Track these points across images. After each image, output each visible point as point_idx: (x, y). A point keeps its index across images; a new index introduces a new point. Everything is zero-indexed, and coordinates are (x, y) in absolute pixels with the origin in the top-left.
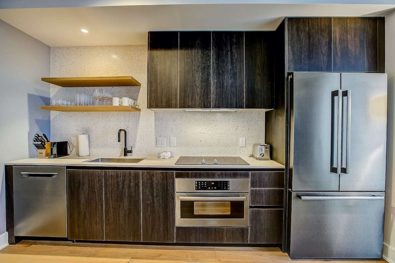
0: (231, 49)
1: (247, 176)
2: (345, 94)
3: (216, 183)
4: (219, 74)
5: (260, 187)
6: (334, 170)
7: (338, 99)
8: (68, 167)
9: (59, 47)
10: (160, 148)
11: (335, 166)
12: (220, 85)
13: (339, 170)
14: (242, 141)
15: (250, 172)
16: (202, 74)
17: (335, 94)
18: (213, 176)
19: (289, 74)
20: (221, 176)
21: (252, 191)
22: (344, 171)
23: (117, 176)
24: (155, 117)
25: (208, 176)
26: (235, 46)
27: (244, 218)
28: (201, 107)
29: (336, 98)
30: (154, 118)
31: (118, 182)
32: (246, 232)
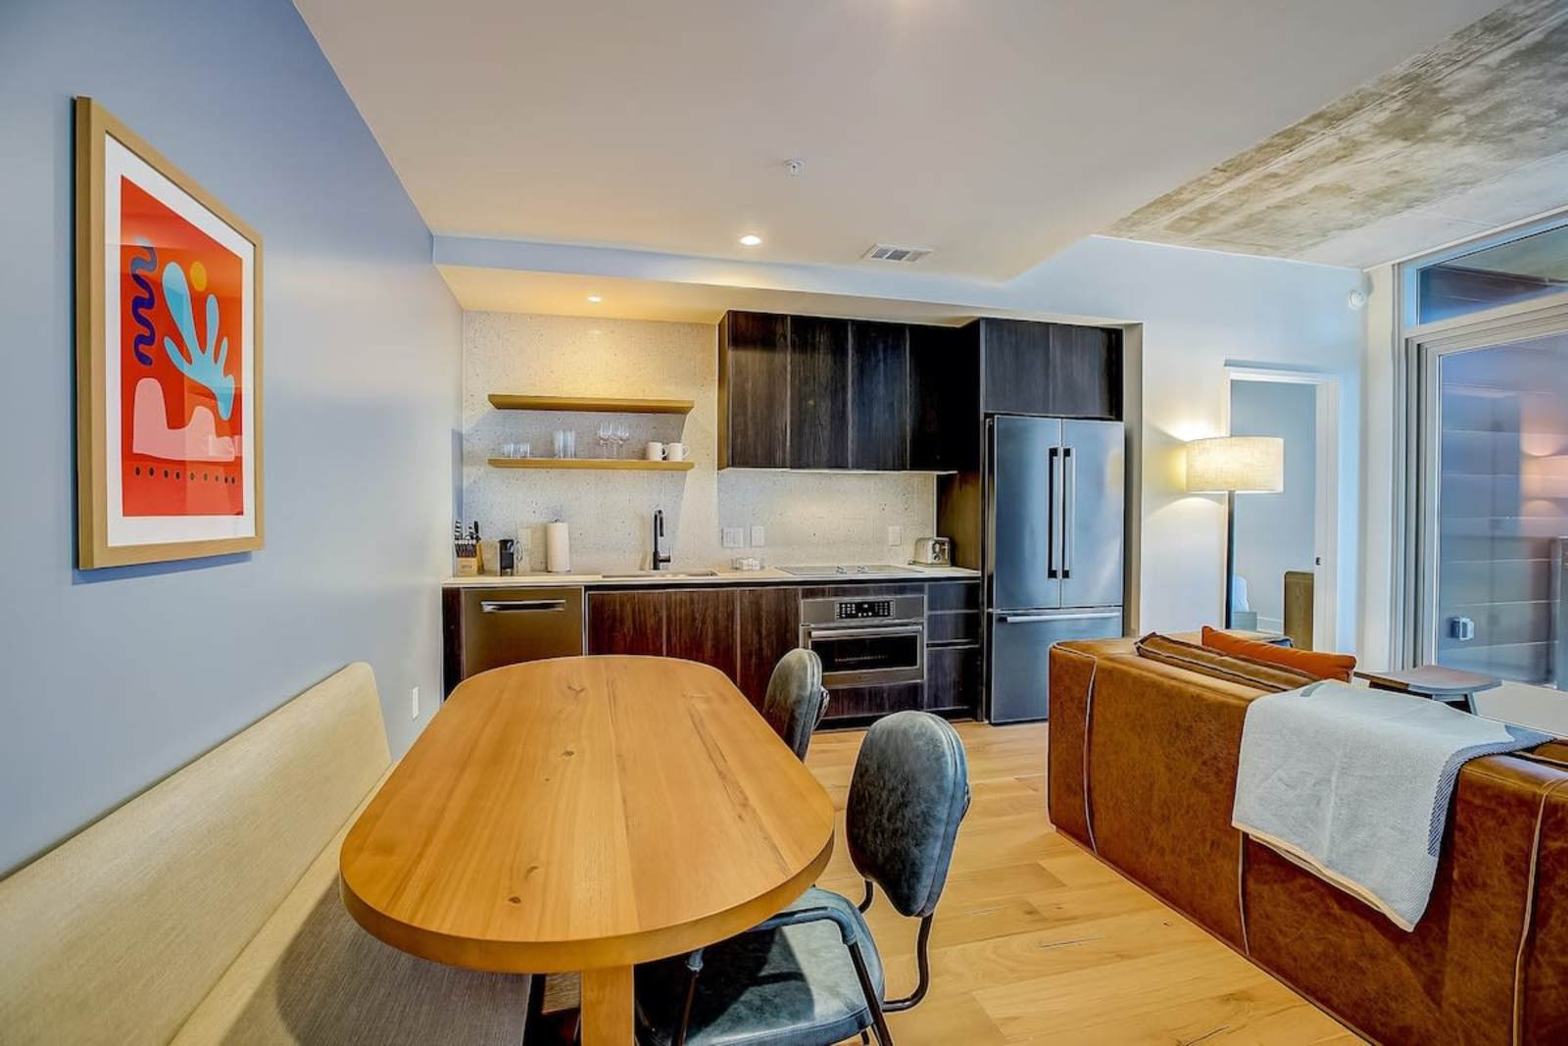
0: (885, 358)
1: (920, 590)
2: (1067, 453)
3: (872, 605)
4: (864, 402)
5: (942, 609)
6: (1052, 574)
7: (1059, 460)
8: (588, 588)
9: (486, 312)
10: (728, 551)
11: (1054, 568)
12: (864, 427)
13: (1060, 574)
14: (893, 532)
15: (927, 584)
16: (833, 403)
17: (1053, 452)
18: (866, 592)
19: (987, 416)
20: (880, 591)
21: (930, 617)
22: (1066, 574)
23: (692, 601)
24: (719, 482)
25: (858, 592)
26: (890, 352)
27: (916, 664)
28: (830, 467)
29: (1055, 458)
30: (716, 486)
31: (693, 611)
32: (920, 689)
